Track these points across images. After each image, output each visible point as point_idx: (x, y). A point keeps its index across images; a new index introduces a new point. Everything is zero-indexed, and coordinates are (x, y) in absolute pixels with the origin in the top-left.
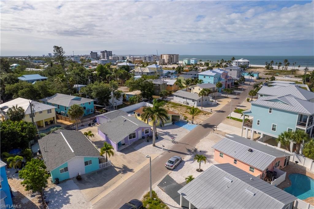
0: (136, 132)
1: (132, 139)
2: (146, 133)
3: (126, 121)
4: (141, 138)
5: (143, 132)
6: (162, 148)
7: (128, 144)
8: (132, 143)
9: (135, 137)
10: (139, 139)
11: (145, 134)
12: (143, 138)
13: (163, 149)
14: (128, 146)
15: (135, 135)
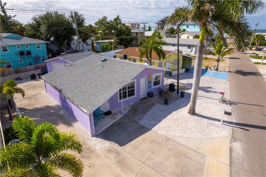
0: (135, 80)
1: (128, 98)
2: (154, 85)
3: (105, 60)
4: (146, 96)
5: (150, 82)
6: (220, 121)
7: (121, 113)
8: (128, 109)
9: (133, 94)
10: (141, 98)
11: (153, 87)
12: (150, 95)
13: (224, 121)
14: (119, 117)
15: (133, 90)
